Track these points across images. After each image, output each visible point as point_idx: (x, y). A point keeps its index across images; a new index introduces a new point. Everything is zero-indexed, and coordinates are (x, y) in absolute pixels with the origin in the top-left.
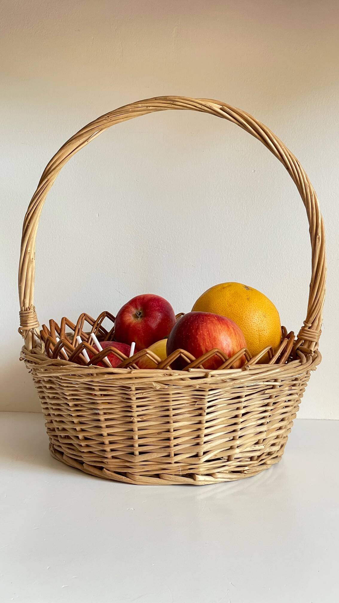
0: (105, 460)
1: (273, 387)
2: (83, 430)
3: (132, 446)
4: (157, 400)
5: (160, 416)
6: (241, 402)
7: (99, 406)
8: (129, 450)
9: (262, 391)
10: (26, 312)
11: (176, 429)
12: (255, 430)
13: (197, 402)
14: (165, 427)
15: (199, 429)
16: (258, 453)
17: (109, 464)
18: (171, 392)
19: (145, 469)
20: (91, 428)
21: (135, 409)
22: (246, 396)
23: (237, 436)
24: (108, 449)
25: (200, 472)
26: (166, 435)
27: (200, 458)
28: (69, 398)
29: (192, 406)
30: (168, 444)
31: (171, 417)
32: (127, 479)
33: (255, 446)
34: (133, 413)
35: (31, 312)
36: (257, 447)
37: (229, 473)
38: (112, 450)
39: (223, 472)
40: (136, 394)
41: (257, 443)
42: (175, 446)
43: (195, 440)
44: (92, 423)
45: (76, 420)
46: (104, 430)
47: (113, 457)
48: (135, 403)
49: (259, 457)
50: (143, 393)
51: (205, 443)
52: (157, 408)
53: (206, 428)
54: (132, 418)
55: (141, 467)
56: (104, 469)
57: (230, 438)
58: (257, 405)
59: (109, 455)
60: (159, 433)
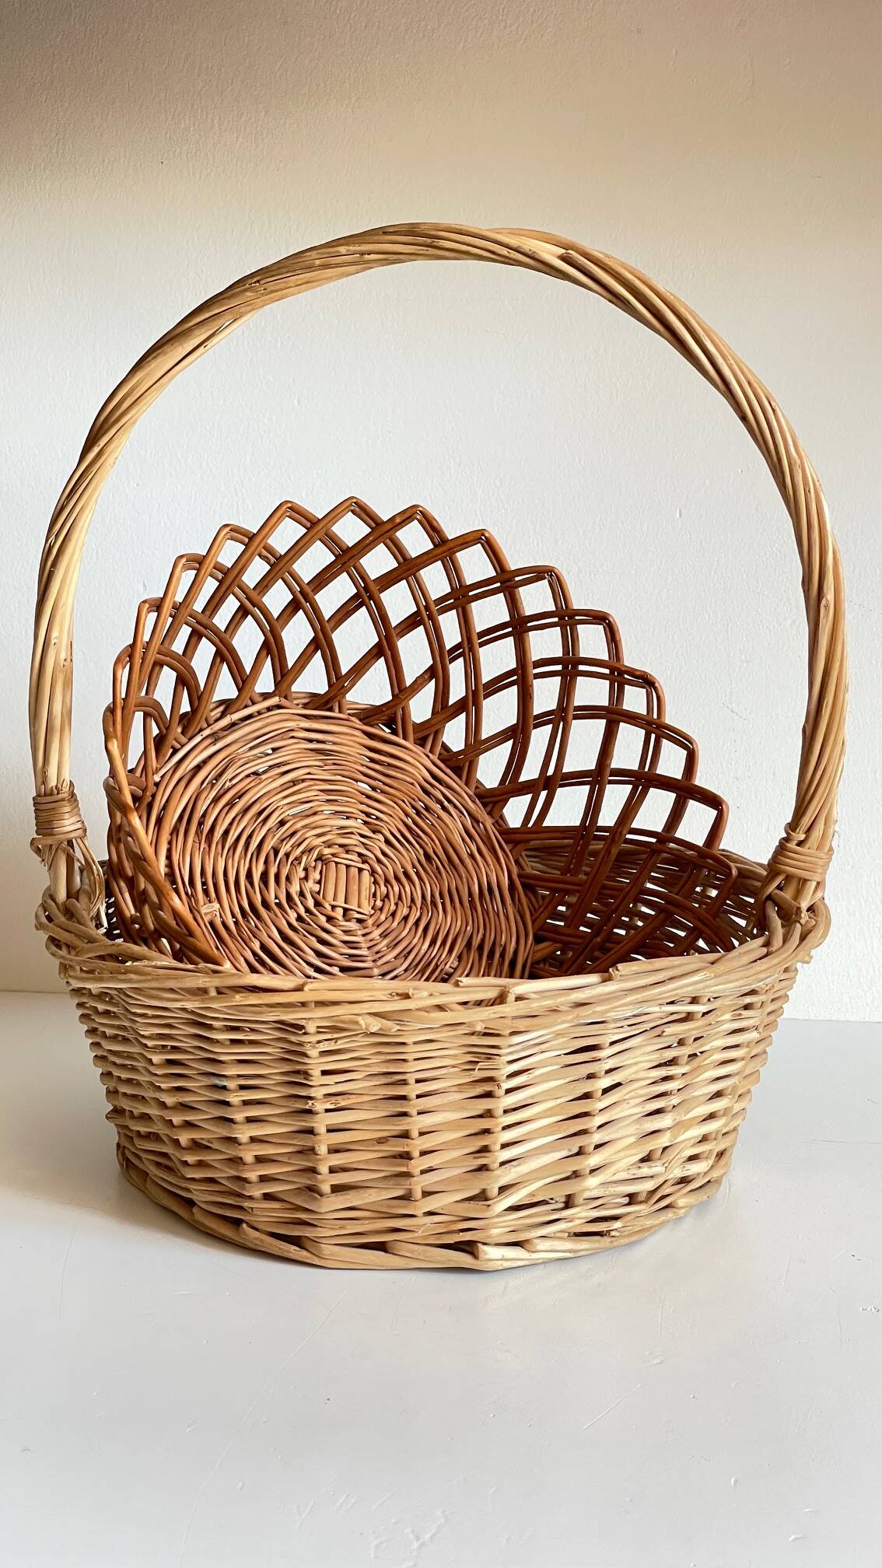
0: (246, 1204)
1: (688, 1017)
2: (188, 1125)
3: (313, 1171)
4: (375, 1057)
5: (382, 1097)
6: (600, 1060)
7: (226, 1068)
8: (304, 1181)
9: (657, 1030)
10: (49, 799)
11: (425, 1130)
12: (638, 1127)
13: (478, 1062)
14: (397, 1125)
15: (487, 1131)
16: (650, 1185)
17: (255, 1212)
18: (409, 1040)
19: (347, 1229)
20: (206, 1122)
21: (317, 1078)
22: (612, 1043)
23: (588, 1145)
24: (253, 1176)
25: (489, 1237)
26: (399, 1147)
27: (488, 1203)
28: (150, 1043)
29: (467, 1073)
30: (404, 1169)
31: (411, 1102)
32: (301, 1253)
33: (639, 1167)
34: (313, 1089)
35: (63, 800)
36: (646, 1170)
37: (569, 1236)
38: (263, 1179)
39: (552, 1235)
40: (319, 1042)
41: (646, 1159)
42: (423, 1172)
43: (475, 1158)
44: (209, 1109)
45: (170, 1100)
46: (240, 1129)
47: (267, 1197)
48: (316, 1064)
49: (652, 1192)
50: (336, 1040)
51: (502, 1164)
52: (376, 1078)
53: (504, 1128)
54: (310, 1102)
55: (336, 1225)
56: (244, 1225)
57: (570, 1150)
58: (645, 1064)
59: (257, 1192)
60: (381, 1141)
